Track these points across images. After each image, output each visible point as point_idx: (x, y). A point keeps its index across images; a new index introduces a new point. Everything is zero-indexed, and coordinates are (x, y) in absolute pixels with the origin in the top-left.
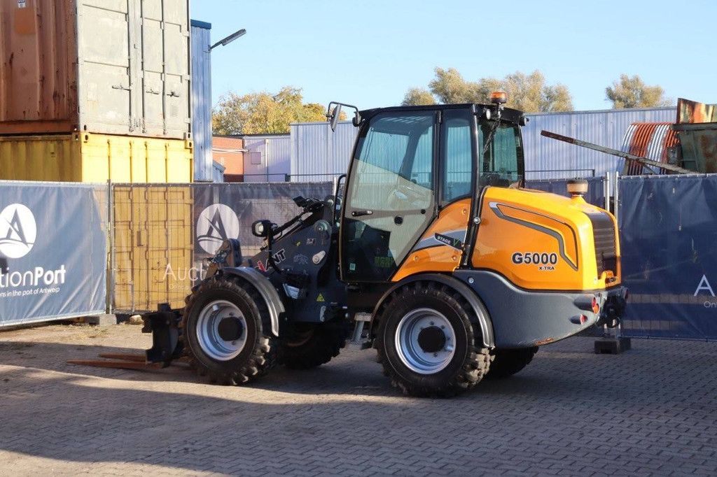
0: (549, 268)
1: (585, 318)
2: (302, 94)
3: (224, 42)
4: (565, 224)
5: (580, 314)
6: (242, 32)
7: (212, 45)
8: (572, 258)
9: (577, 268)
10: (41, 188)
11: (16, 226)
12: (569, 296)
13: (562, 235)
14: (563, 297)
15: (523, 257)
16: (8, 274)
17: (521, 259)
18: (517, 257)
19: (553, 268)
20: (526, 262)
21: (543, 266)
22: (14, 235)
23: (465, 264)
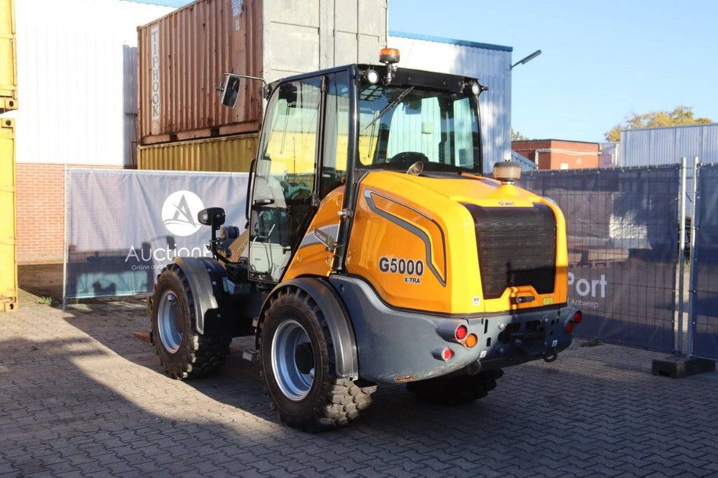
0: (414, 280)
1: (452, 353)
2: (692, 111)
3: (523, 61)
4: (433, 221)
5: (444, 347)
6: (539, 52)
7: (513, 64)
8: (439, 268)
9: (445, 282)
10: (210, 178)
11: (183, 209)
12: (431, 320)
13: (430, 237)
14: (424, 321)
15: (389, 263)
16: (175, 250)
17: (387, 265)
18: (384, 262)
19: (418, 281)
20: (391, 270)
21: (409, 276)
22: (181, 217)
23: (340, 268)
